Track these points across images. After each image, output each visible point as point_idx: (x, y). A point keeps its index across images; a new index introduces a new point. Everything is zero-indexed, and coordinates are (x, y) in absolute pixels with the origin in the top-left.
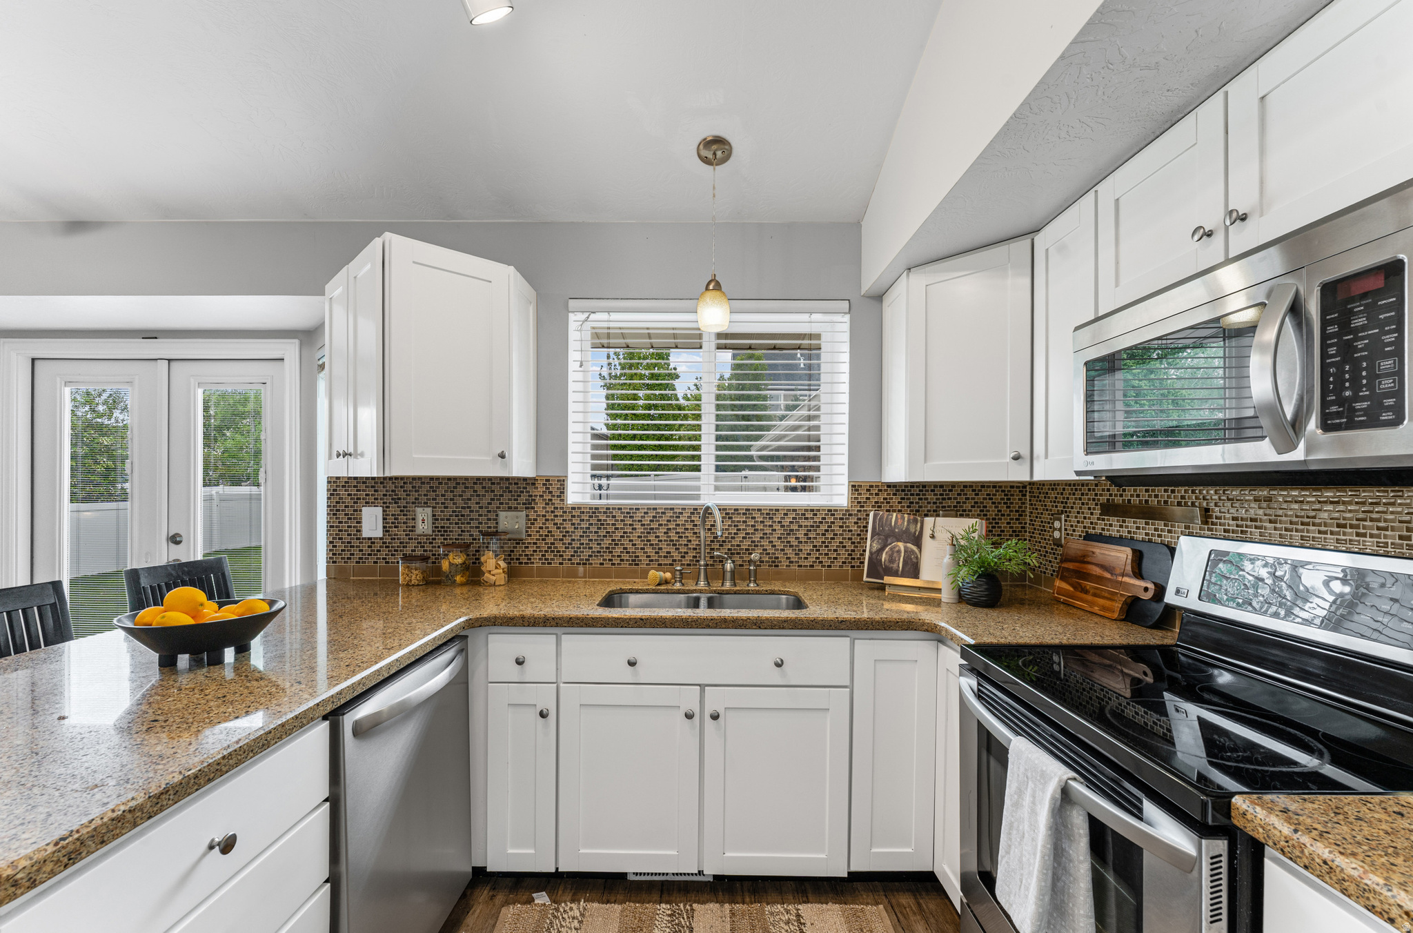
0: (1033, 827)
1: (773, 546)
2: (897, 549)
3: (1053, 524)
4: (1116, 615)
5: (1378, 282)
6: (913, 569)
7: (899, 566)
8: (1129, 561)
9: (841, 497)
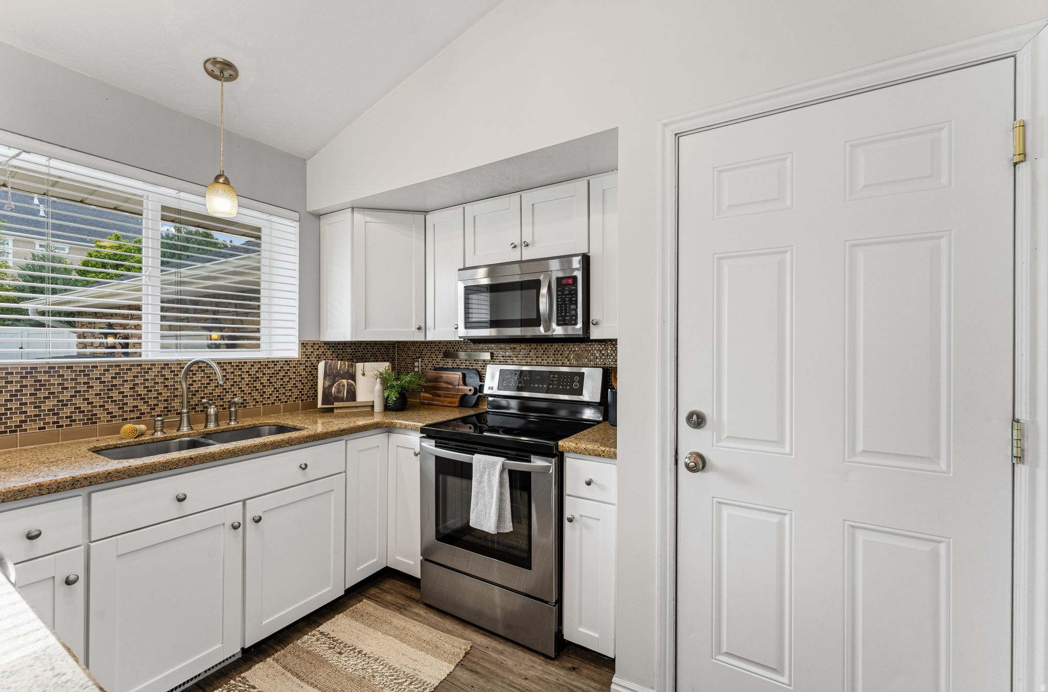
0: (490, 487)
1: (242, 391)
2: (342, 384)
3: (414, 364)
4: (457, 404)
5: (571, 281)
6: (352, 395)
7: (344, 395)
8: (461, 378)
9: (292, 352)
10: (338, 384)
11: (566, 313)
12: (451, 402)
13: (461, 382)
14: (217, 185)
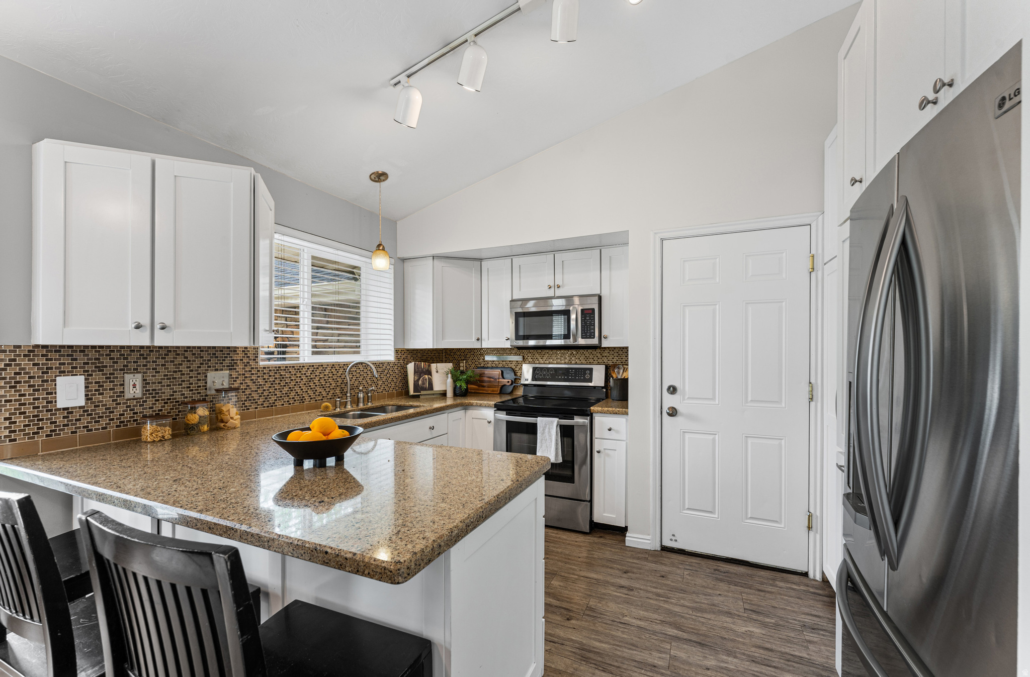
2: (425, 379)
3: (459, 364)
4: (498, 392)
5: (591, 312)
6: (431, 387)
7: (426, 387)
8: (500, 374)
9: (389, 356)
10: (423, 379)
11: (587, 331)
12: (493, 391)
13: (501, 377)
14: (378, 251)
